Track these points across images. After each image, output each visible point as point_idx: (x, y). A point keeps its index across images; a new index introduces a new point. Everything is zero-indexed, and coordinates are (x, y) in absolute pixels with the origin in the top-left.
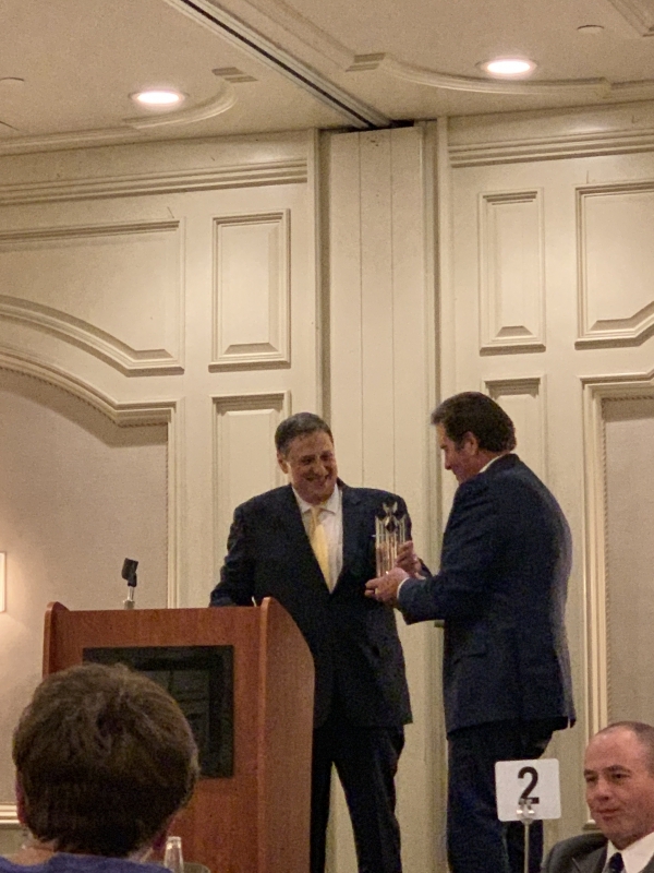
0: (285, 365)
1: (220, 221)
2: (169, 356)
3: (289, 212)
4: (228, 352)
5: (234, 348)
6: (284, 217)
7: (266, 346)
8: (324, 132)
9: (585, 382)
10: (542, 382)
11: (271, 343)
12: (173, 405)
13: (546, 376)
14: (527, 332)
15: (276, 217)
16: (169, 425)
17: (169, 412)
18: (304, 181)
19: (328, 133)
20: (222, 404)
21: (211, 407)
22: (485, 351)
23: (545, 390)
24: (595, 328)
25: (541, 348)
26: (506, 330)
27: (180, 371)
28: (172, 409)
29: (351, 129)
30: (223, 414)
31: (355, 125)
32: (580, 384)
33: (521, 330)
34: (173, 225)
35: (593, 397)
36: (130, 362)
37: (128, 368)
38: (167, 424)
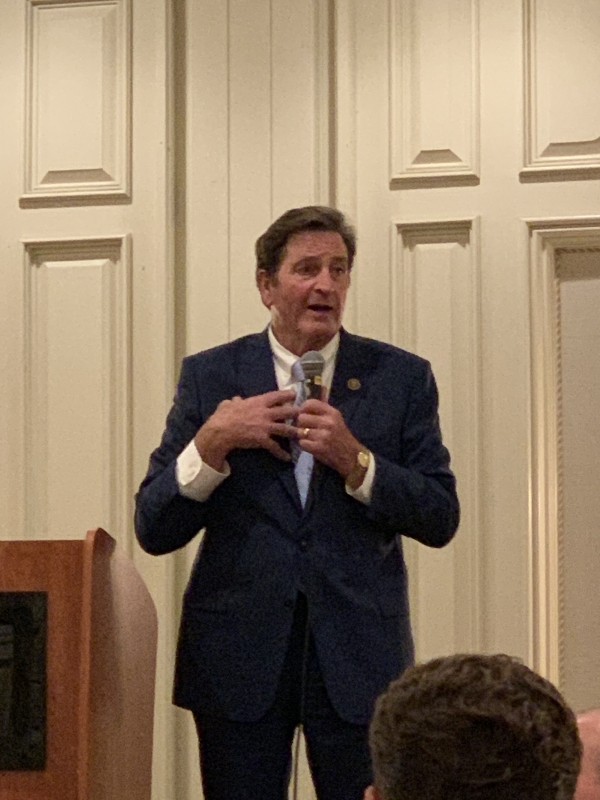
0: (124, 199)
4: (46, 180)
5: (54, 176)
7: (98, 174)
9: (532, 226)
10: (474, 224)
11: (107, 171)
13: (479, 218)
14: (455, 158)
20: (38, 252)
21: (21, 255)
22: (397, 184)
23: (479, 238)
24: (547, 153)
25: (472, 180)
26: (427, 156)
30: (38, 265)
32: (526, 228)
33: (446, 155)
35: (544, 247)
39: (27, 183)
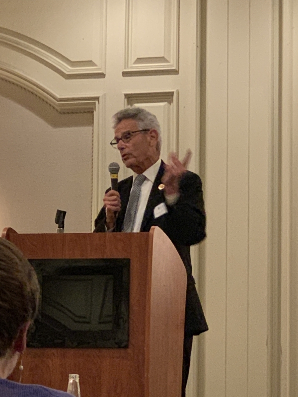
0: (175, 72)
2: (96, 65)
5: (140, 60)
7: (162, 59)
12: (97, 99)
17: (95, 103)
21: (123, 100)
27: (102, 75)
28: (97, 102)
30: (131, 105)
36: (68, 69)
37: (67, 73)
38: (93, 112)
39: (126, 64)
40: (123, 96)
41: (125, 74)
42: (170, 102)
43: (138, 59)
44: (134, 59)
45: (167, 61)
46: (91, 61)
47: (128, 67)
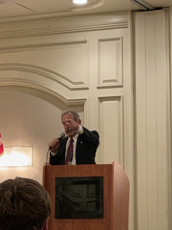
0: (121, 87)
1: (100, 40)
2: (84, 84)
3: (122, 37)
5: (105, 81)
6: (121, 39)
7: (115, 81)
8: (133, 11)
11: (117, 80)
12: (85, 99)
15: (119, 39)
16: (84, 106)
17: (84, 102)
18: (127, 27)
19: (134, 12)
20: (101, 99)
21: (97, 100)
27: (87, 89)
28: (85, 101)
29: (142, 11)
31: (143, 9)
34: (85, 42)
36: (72, 86)
37: (71, 88)
38: (83, 106)
39: (99, 83)
40: (98, 98)
41: (98, 88)
42: (119, 100)
43: (104, 81)
44: (102, 81)
45: (117, 82)
46: (82, 82)
47: (99, 85)
